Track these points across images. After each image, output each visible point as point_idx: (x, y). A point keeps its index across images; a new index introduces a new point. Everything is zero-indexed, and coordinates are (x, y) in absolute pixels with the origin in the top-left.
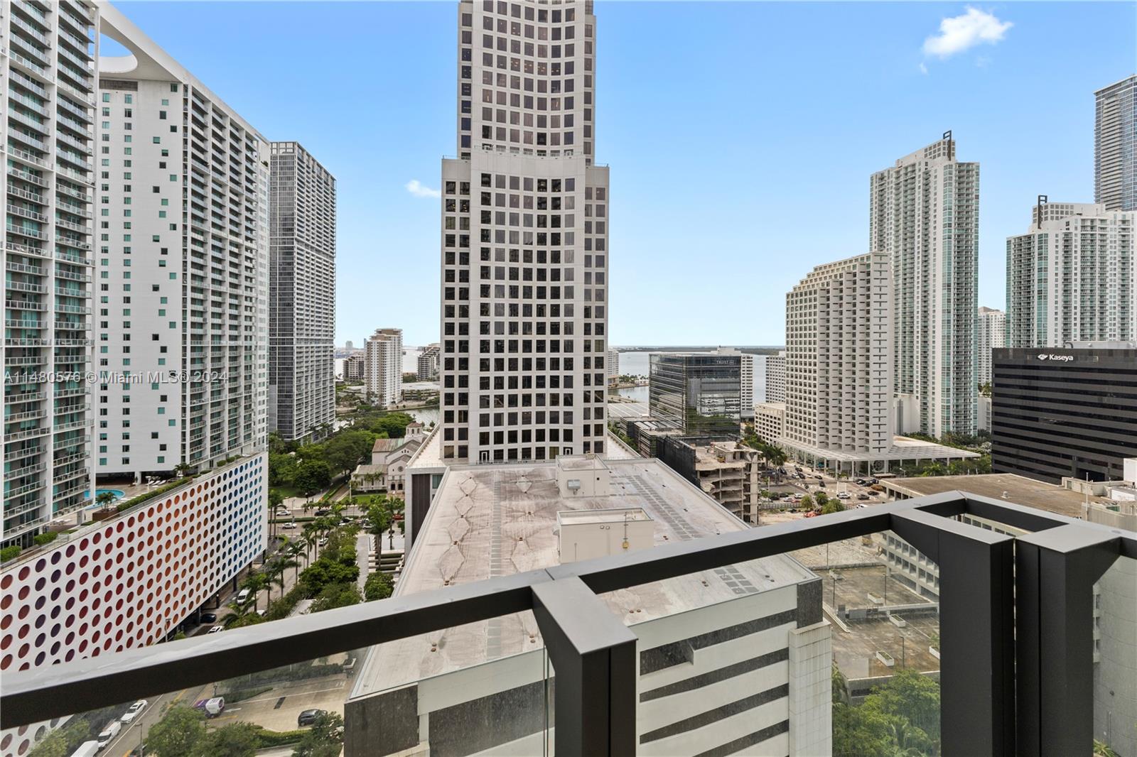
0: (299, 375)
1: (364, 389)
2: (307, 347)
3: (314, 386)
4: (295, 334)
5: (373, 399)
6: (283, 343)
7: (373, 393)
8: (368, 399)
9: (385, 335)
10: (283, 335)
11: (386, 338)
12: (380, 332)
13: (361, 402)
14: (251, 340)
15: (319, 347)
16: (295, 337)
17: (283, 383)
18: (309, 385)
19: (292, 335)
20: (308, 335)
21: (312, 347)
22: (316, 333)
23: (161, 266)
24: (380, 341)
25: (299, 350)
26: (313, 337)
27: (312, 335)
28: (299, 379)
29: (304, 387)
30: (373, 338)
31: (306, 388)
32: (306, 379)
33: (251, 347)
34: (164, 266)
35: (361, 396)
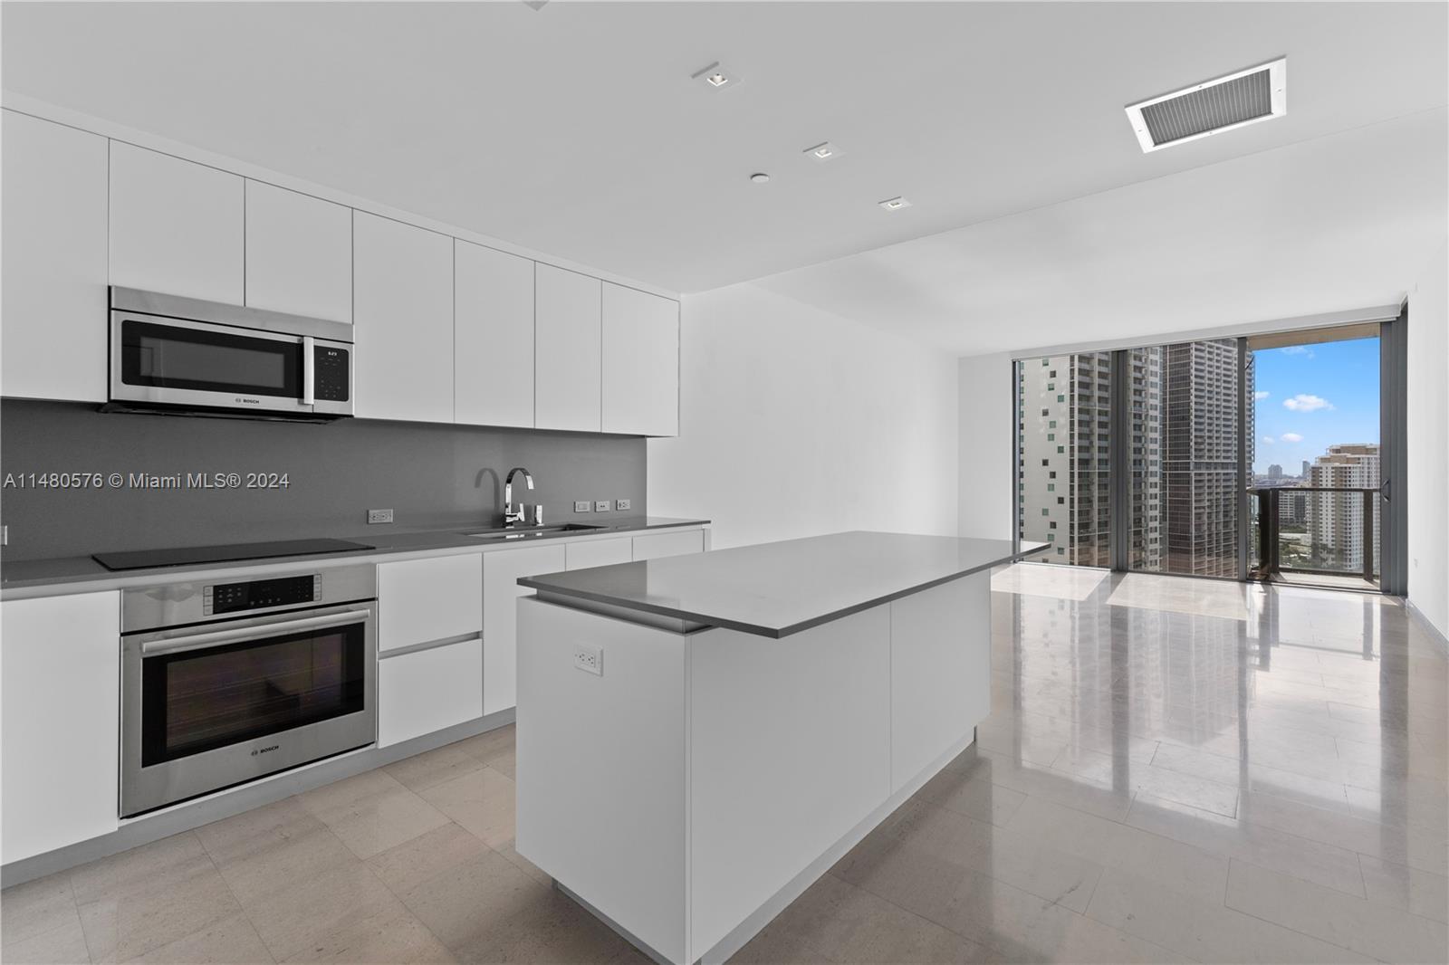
0: (1198, 511)
1: (1306, 538)
2: (1209, 474)
3: (1221, 527)
4: (1193, 457)
5: (1324, 555)
6: (1176, 469)
7: (1325, 547)
8: (1315, 554)
9: (1349, 455)
10: (1175, 458)
11: (1348, 461)
12: (1338, 451)
13: (1300, 558)
14: (1140, 464)
15: (1227, 474)
16: (1193, 459)
17: (1177, 519)
18: (1214, 525)
19: (1189, 458)
20: (1210, 457)
21: (1217, 474)
22: (1223, 454)
23: (1050, 389)
24: (1337, 464)
25: (1198, 478)
26: (1218, 461)
27: (1217, 457)
28: (1199, 516)
29: (1206, 527)
30: (1324, 460)
31: (1209, 529)
32: (1209, 518)
33: (1140, 473)
34: (1053, 389)
35: (1300, 549)
